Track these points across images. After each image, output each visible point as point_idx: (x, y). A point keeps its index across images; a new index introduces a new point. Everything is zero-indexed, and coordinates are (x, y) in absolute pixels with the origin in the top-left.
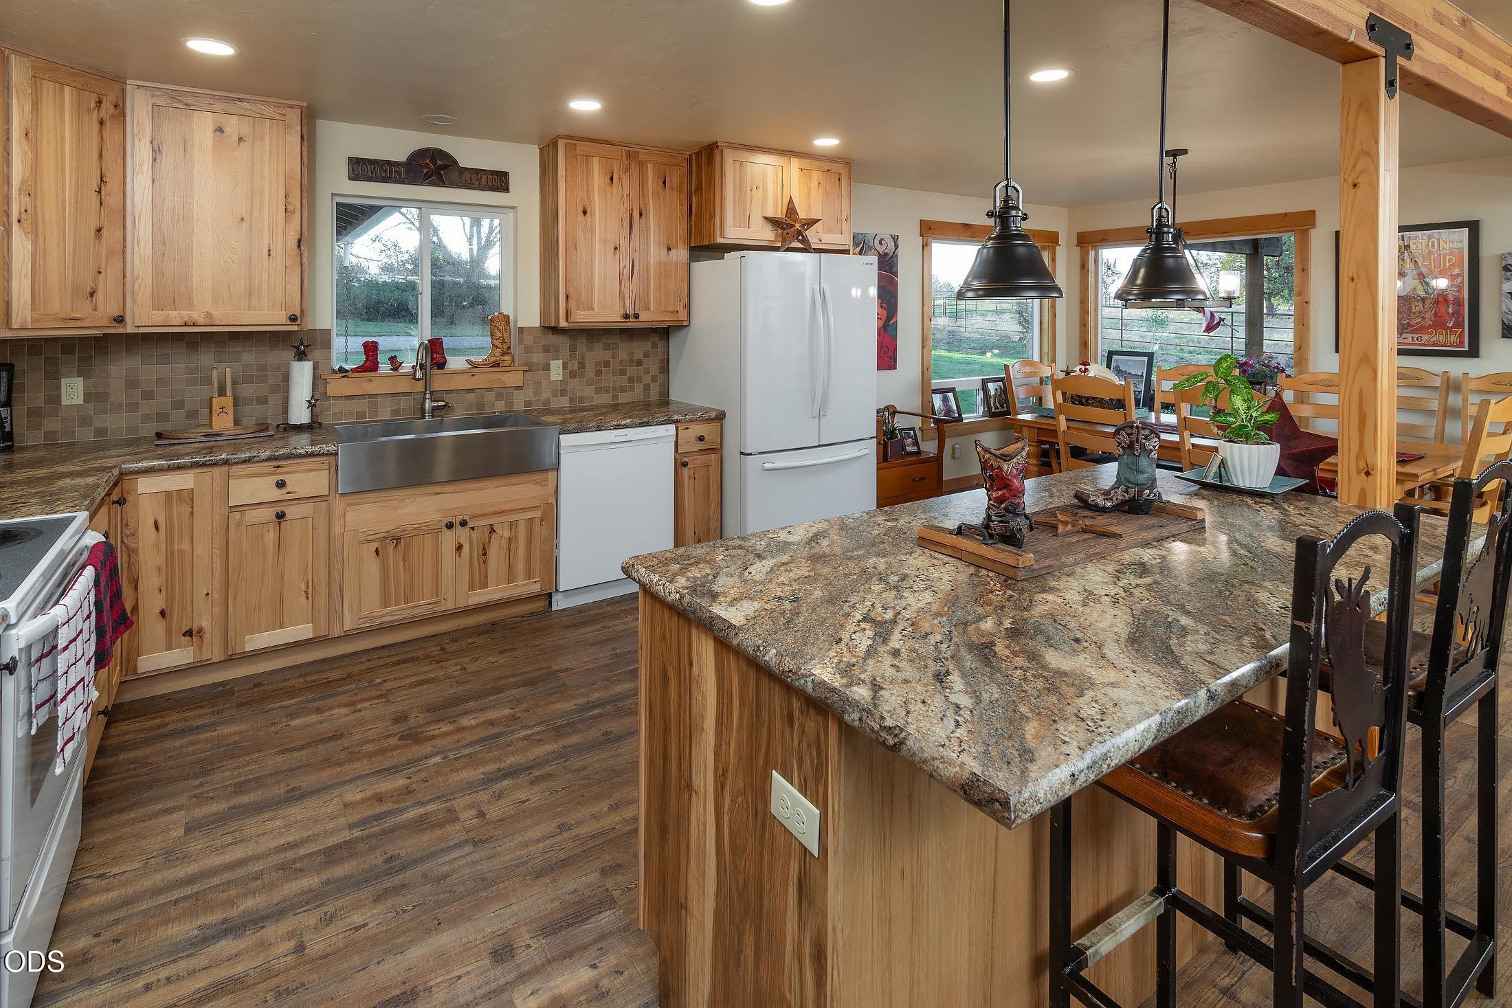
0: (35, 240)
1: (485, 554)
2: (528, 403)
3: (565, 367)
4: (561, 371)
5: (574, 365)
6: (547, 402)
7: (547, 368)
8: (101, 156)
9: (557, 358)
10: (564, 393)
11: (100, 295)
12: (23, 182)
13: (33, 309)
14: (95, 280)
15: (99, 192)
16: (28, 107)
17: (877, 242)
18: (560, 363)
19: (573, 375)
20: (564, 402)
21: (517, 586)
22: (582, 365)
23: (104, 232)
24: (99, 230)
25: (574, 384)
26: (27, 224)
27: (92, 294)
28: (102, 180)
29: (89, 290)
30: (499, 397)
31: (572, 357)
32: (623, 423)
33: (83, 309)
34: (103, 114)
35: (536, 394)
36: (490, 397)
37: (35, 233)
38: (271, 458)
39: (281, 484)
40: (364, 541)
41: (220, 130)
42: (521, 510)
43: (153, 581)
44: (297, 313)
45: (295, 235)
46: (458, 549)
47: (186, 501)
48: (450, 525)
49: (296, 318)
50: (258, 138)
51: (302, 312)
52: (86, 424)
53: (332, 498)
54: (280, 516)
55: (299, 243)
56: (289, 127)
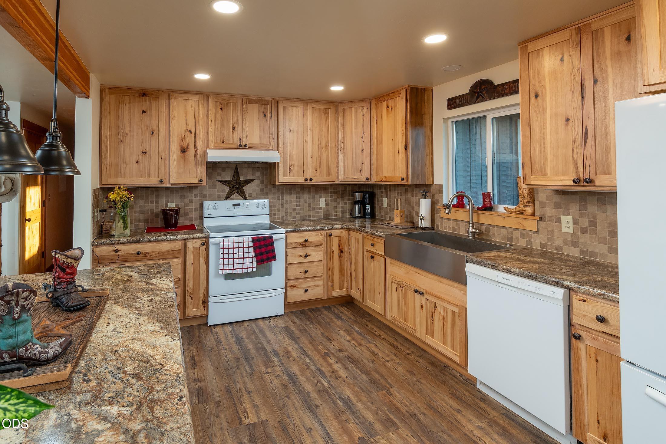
0: (344, 156)
1: (432, 318)
2: (543, 245)
3: (575, 222)
4: (571, 224)
5: (584, 222)
6: (559, 248)
7: (558, 221)
8: (363, 126)
9: (568, 214)
10: (575, 244)
11: (363, 171)
12: (341, 139)
13: (344, 176)
14: (362, 166)
15: (363, 138)
16: (342, 118)
18: (570, 218)
19: (584, 231)
20: (575, 252)
21: (447, 349)
22: (593, 224)
23: (364, 151)
24: (363, 150)
25: (584, 239)
26: (342, 152)
27: (361, 171)
28: (363, 134)
29: (360, 169)
30: (522, 236)
31: (582, 215)
32: (513, 270)
33: (358, 175)
34: (364, 113)
35: (549, 239)
36: (516, 234)
37: (345, 154)
38: (371, 234)
39: (373, 245)
40: (392, 282)
41: (388, 107)
42: (449, 302)
43: (353, 266)
44: (404, 177)
45: (404, 143)
46: (422, 307)
47: (358, 242)
48: (416, 291)
49: (404, 179)
50: (396, 106)
51: (407, 176)
52: (387, 214)
53: (386, 257)
54: (372, 257)
55: (406, 147)
56: (402, 98)
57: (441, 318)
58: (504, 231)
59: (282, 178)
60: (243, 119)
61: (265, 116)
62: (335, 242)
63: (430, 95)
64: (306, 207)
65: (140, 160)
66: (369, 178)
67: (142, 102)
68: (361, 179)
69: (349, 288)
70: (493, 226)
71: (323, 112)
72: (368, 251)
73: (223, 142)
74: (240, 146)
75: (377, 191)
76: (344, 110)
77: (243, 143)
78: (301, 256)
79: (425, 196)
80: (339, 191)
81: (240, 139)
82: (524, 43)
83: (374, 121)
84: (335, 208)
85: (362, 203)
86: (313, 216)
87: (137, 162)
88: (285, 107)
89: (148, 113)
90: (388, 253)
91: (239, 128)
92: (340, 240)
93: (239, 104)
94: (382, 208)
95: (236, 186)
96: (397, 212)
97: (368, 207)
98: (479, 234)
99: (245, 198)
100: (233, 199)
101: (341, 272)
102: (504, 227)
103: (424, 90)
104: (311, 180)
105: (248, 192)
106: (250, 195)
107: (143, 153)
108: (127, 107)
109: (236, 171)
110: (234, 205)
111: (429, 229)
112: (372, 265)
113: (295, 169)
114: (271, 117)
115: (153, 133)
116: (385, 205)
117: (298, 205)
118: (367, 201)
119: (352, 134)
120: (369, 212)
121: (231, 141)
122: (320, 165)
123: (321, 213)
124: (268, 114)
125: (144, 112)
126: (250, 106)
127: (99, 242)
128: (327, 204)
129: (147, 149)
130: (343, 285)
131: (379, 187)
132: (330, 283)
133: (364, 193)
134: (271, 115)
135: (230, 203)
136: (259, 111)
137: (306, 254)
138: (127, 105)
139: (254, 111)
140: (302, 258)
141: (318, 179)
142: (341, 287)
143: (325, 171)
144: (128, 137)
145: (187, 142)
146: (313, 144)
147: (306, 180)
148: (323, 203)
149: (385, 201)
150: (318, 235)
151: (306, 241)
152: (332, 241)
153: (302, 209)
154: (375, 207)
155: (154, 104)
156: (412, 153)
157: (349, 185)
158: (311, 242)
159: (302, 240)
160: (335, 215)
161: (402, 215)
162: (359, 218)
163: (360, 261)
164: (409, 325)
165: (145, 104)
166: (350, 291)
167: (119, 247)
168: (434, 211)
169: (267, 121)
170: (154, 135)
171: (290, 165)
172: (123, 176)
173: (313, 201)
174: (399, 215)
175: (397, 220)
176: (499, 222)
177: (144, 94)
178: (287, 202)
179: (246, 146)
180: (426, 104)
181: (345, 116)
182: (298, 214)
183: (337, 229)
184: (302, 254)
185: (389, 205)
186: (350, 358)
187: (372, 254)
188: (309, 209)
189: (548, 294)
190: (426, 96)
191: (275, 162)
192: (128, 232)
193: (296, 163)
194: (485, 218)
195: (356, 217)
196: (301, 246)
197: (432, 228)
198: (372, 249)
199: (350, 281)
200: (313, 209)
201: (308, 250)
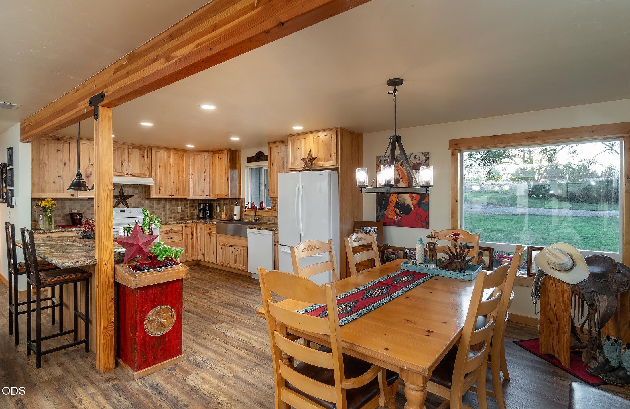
1: (236, 255)
8: (205, 166)
11: (205, 191)
12: (192, 172)
13: (194, 194)
14: (204, 188)
15: (205, 173)
16: (192, 160)
17: (412, 158)
21: (241, 267)
23: (206, 180)
24: (204, 179)
26: (192, 180)
28: (205, 170)
29: (203, 190)
30: (273, 219)
32: (261, 228)
33: (202, 194)
34: (205, 158)
36: (271, 218)
37: (194, 181)
38: (209, 224)
39: (210, 229)
40: (220, 245)
41: (218, 157)
42: (242, 247)
43: (199, 243)
44: (226, 194)
45: (226, 178)
46: (232, 252)
47: (202, 229)
48: (230, 246)
49: (226, 196)
50: (222, 158)
51: (228, 194)
52: (219, 215)
53: (217, 234)
54: (210, 235)
55: (227, 180)
56: (226, 154)
57: (239, 254)
58: (267, 218)
59: (154, 194)
60: (129, 158)
61: (143, 156)
62: (189, 230)
63: (240, 154)
64: (168, 212)
65: (56, 182)
66: (209, 195)
67: (57, 144)
68: (204, 196)
69: (197, 255)
70: (263, 216)
71: (181, 156)
72: (208, 233)
73: (115, 172)
74: (127, 174)
75: (214, 203)
76: (194, 156)
77: (129, 173)
78: (169, 238)
79: (237, 204)
80: (190, 203)
81: (127, 170)
82: (270, 143)
83: (211, 164)
84: (188, 213)
85: (204, 210)
86: (174, 218)
87: (54, 183)
88: (156, 152)
89: (62, 151)
90: (217, 232)
91: (126, 164)
92: (191, 229)
93: (126, 149)
94: (216, 212)
95: (121, 199)
96: (223, 213)
97: (208, 212)
98: (258, 220)
99: (128, 207)
100: (119, 207)
101: (192, 247)
102: (267, 216)
103: (236, 151)
104: (173, 195)
105: (130, 203)
106: (131, 205)
107: (58, 177)
108: (45, 147)
109: (121, 189)
110: (121, 211)
111: (239, 220)
112: (210, 239)
113: (163, 189)
114: (147, 157)
115: (65, 164)
116: (218, 210)
117: (164, 211)
118: (207, 208)
119: (198, 170)
120: (209, 215)
121: (121, 171)
122: (179, 187)
123: (178, 216)
124: (145, 156)
125: (58, 150)
126: (133, 150)
127: (35, 232)
128: (183, 211)
129: (61, 174)
130: (193, 254)
131: (214, 200)
132: (186, 253)
133: (205, 204)
134: (147, 156)
135: (118, 209)
136: (139, 154)
137: (171, 237)
138: (46, 145)
139: (136, 153)
140: (170, 239)
141: (178, 195)
142: (192, 255)
143: (182, 191)
144: (47, 166)
145: (90, 171)
146: (174, 174)
147: (170, 196)
148: (179, 210)
149: (218, 208)
150: (178, 227)
151: (172, 230)
152: (187, 230)
153: (166, 214)
154: (212, 212)
155: (66, 146)
156: (231, 183)
157: (196, 199)
158: (174, 230)
159: (169, 229)
160: (188, 217)
161: (226, 215)
162: (202, 218)
163: (203, 239)
164: (227, 262)
165: (60, 146)
166: (197, 257)
167: (50, 235)
168: (241, 212)
169: (144, 160)
170: (66, 166)
171: (159, 186)
172: (44, 192)
173: (174, 209)
174: (224, 214)
175: (224, 217)
176: (265, 214)
177: (58, 139)
178: (156, 209)
179: (131, 174)
180: (238, 158)
181: (194, 159)
182: (164, 216)
183: (190, 223)
184: (169, 237)
185: (220, 210)
186: (198, 279)
187: (209, 234)
188: (171, 214)
189: (269, 233)
190: (237, 154)
191: (150, 185)
192: (53, 226)
193: (163, 186)
194: (261, 213)
195: (200, 218)
196: (168, 233)
197: (240, 220)
198: (210, 231)
199: (197, 251)
200: (174, 213)
201: (173, 235)
